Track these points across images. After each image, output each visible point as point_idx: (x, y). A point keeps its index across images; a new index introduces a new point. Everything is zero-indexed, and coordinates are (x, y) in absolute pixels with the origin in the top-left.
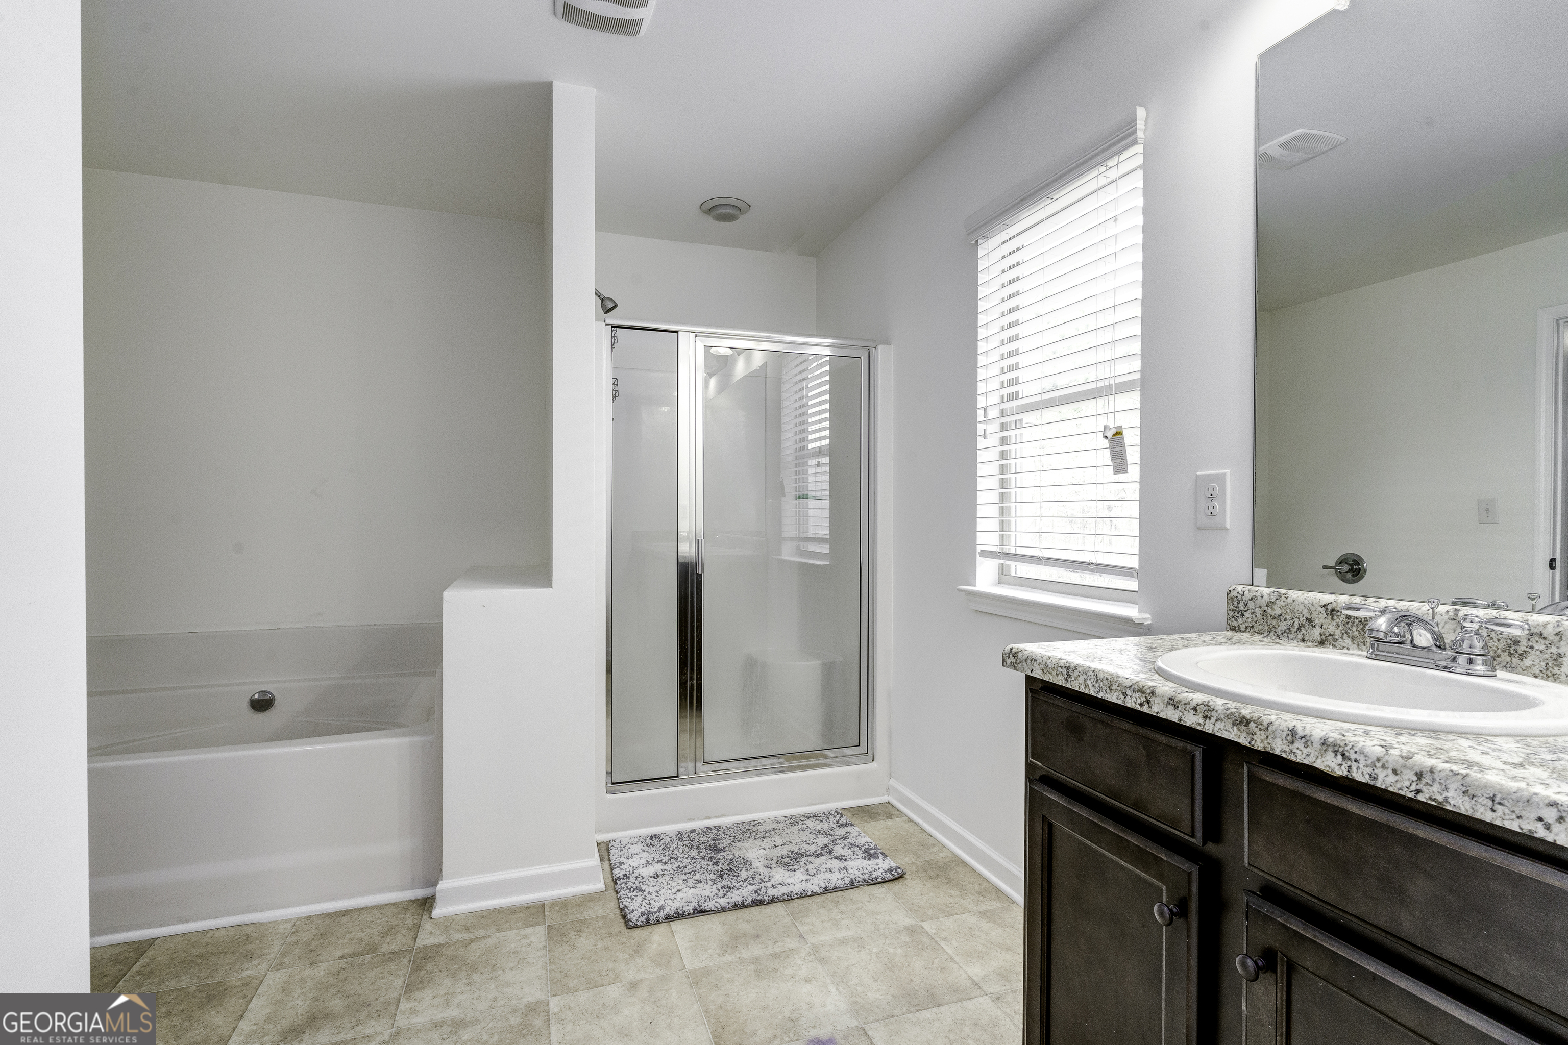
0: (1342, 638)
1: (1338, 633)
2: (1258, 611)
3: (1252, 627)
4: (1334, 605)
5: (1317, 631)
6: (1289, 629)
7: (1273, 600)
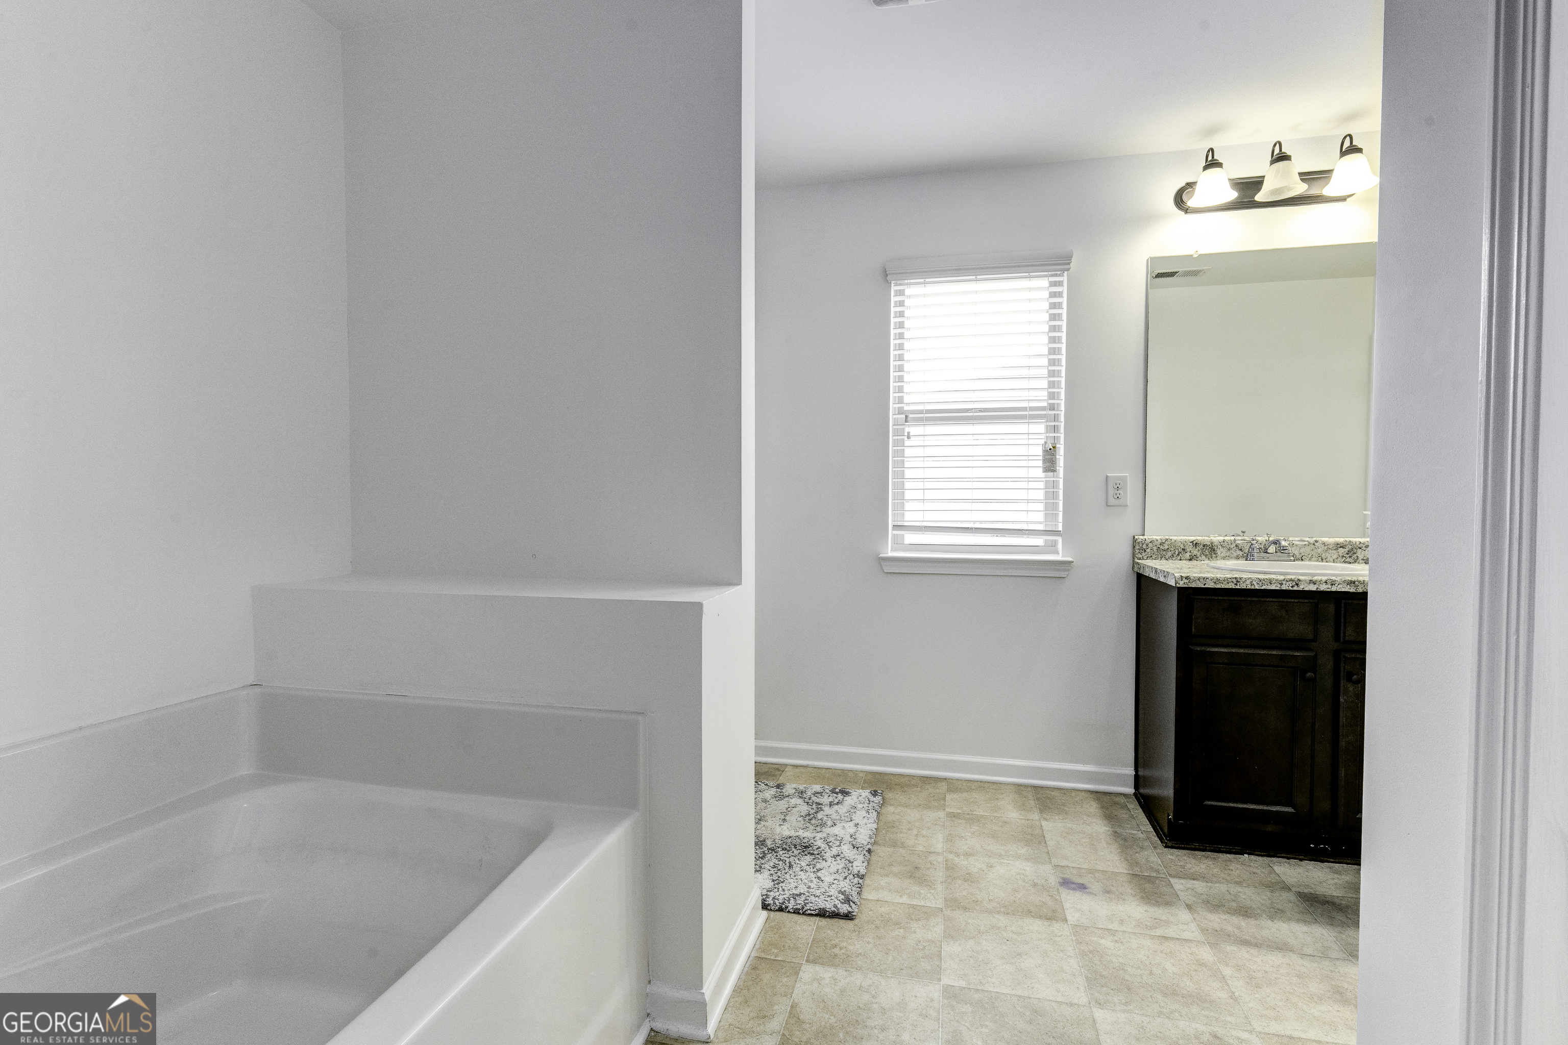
0: (1201, 556)
1: (1199, 554)
2: (1155, 548)
3: (1151, 556)
4: (1197, 541)
5: (1188, 555)
6: (1173, 555)
7: (1164, 542)
